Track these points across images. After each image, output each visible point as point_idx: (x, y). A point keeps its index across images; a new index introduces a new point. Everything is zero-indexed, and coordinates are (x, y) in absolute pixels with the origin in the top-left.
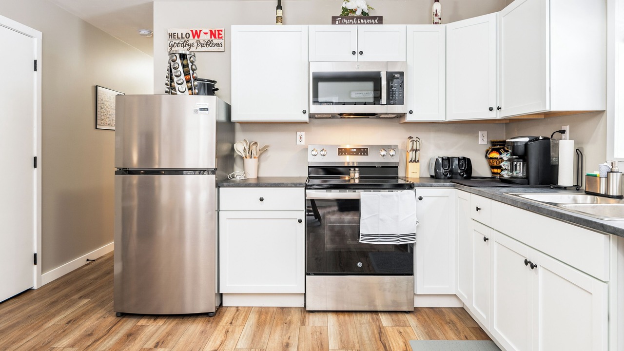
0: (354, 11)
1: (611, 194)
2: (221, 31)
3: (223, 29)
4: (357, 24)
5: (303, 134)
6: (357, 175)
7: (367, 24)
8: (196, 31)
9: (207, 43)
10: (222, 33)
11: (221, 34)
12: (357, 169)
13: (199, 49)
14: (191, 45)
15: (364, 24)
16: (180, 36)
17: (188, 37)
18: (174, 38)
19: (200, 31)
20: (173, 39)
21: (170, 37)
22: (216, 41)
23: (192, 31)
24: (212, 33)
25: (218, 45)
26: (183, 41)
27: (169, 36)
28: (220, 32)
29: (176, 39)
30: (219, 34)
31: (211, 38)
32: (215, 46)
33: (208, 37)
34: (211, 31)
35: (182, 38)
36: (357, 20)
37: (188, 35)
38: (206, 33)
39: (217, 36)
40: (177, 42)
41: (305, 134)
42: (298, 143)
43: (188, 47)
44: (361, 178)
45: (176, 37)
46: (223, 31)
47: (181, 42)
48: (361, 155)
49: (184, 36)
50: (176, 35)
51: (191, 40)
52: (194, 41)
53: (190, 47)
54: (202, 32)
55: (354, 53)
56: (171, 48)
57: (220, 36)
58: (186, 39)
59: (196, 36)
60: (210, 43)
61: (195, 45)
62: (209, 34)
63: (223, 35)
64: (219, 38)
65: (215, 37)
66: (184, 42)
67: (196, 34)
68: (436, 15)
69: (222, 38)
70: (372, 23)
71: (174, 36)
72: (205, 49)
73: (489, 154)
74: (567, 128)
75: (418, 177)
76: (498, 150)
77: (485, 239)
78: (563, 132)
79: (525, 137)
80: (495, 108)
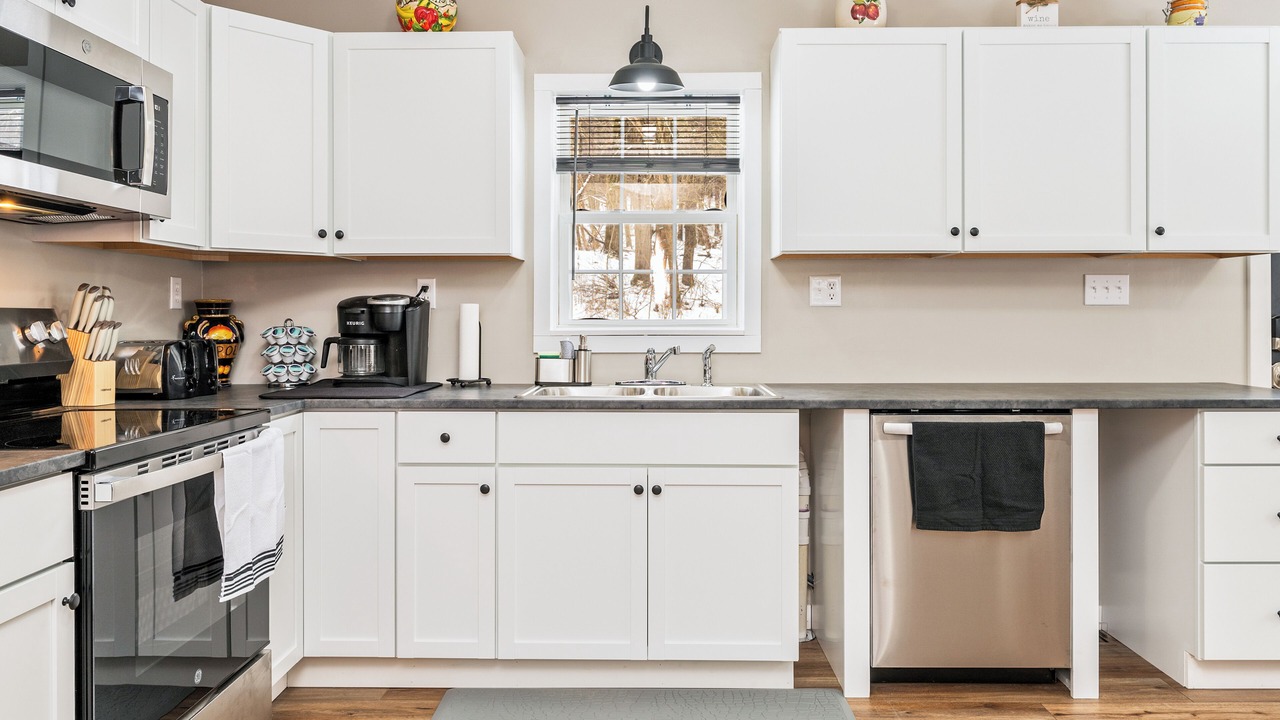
1: (583, 382)
73: (206, 331)
74: (432, 283)
75: (112, 400)
76: (225, 322)
77: (485, 490)
78: (425, 289)
79: (403, 297)
80: (331, 235)
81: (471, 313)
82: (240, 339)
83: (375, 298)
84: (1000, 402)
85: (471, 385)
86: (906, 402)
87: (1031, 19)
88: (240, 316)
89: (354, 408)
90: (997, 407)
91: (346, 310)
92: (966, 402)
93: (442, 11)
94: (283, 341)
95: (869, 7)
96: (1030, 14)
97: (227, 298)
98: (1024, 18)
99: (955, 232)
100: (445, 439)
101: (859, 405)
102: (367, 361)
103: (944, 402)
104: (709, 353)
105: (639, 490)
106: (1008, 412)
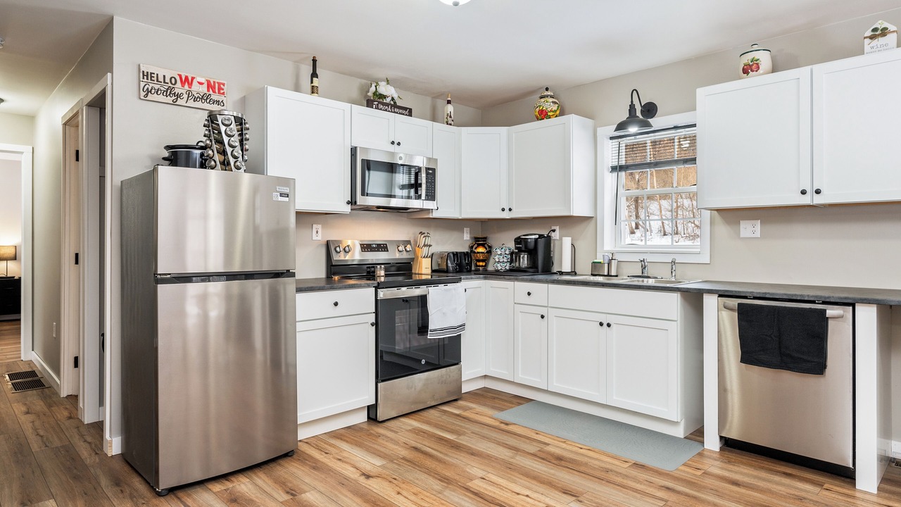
0: (385, 97)
1: (613, 274)
2: (224, 85)
3: (226, 83)
4: (392, 112)
5: (319, 227)
6: (383, 273)
7: (400, 113)
8: (187, 78)
9: (203, 97)
10: (225, 88)
11: (223, 89)
12: (383, 266)
13: (191, 103)
14: (179, 96)
15: (397, 113)
16: (161, 79)
17: (173, 82)
18: (151, 80)
19: (193, 78)
20: (149, 81)
21: (145, 77)
22: (215, 97)
23: (180, 76)
24: (210, 86)
25: (218, 102)
26: (167, 87)
27: (144, 75)
28: (222, 86)
29: (155, 82)
30: (220, 89)
31: (208, 91)
32: (213, 103)
33: (203, 89)
34: (209, 82)
35: (164, 82)
36: (391, 108)
37: (173, 80)
38: (201, 83)
39: (217, 91)
40: (157, 87)
41: (322, 227)
42: (315, 238)
43: (174, 98)
44: (386, 275)
45: (155, 79)
46: (226, 85)
47: (162, 89)
48: (382, 251)
49: (167, 80)
50: (155, 76)
51: (179, 89)
52: (184, 92)
53: (177, 99)
54: (195, 81)
55: (393, 143)
56: (147, 94)
57: (222, 91)
58: (170, 85)
59: (186, 84)
60: (207, 98)
61: (185, 96)
62: (206, 85)
63: (225, 91)
64: (219, 93)
65: (214, 92)
66: (168, 89)
67: (187, 81)
68: (450, 117)
69: (223, 94)
70: (403, 114)
71: (151, 77)
72: (198, 104)
73: (476, 249)
74: (557, 228)
75: (430, 272)
76: (483, 245)
77: (542, 317)
78: (554, 231)
79: (535, 234)
80: (507, 209)
81: (567, 242)
82: (489, 252)
83: (524, 235)
84: (795, 295)
85: (567, 274)
86: (736, 291)
87: (872, 48)
88: (490, 242)
89: (500, 279)
90: (794, 298)
91: (518, 241)
92: (773, 294)
93: (549, 110)
94: (499, 253)
95: (752, 65)
96: (871, 45)
97: (485, 236)
98: (867, 48)
99: (803, 192)
100: (529, 294)
101: (710, 292)
102: (524, 261)
103: (759, 293)
104: (673, 262)
105: (601, 324)
106: (813, 302)
